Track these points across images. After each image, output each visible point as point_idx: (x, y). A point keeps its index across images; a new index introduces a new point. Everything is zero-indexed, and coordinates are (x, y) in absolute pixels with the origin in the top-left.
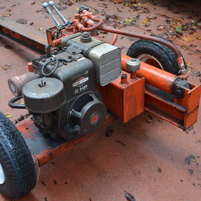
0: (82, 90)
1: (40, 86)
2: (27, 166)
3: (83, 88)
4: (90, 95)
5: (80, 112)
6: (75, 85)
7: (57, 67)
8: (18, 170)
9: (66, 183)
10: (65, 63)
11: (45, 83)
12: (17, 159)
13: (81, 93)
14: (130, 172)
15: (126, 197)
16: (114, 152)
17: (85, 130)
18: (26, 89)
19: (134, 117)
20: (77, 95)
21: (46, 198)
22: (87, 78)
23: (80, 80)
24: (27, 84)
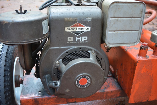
0: (79, 40)
1: (17, 11)
4: (89, 51)
5: (65, 65)
6: (68, 29)
11: (26, 11)
13: (76, 44)
17: (67, 91)
19: (145, 101)
20: (70, 44)
23: (76, 26)
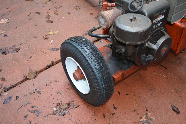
0: (158, 26)
1: (131, 20)
2: (109, 85)
3: (158, 25)
4: (162, 31)
5: (155, 44)
6: (154, 21)
7: (143, 4)
8: (103, 88)
9: (127, 94)
10: (147, 2)
11: (135, 18)
12: (103, 80)
13: (156, 29)
14: (173, 90)
15: (173, 109)
16: (159, 73)
18: (119, 22)
20: (154, 30)
21: (114, 105)
22: (164, 16)
23: (159, 17)
24: (118, 18)
